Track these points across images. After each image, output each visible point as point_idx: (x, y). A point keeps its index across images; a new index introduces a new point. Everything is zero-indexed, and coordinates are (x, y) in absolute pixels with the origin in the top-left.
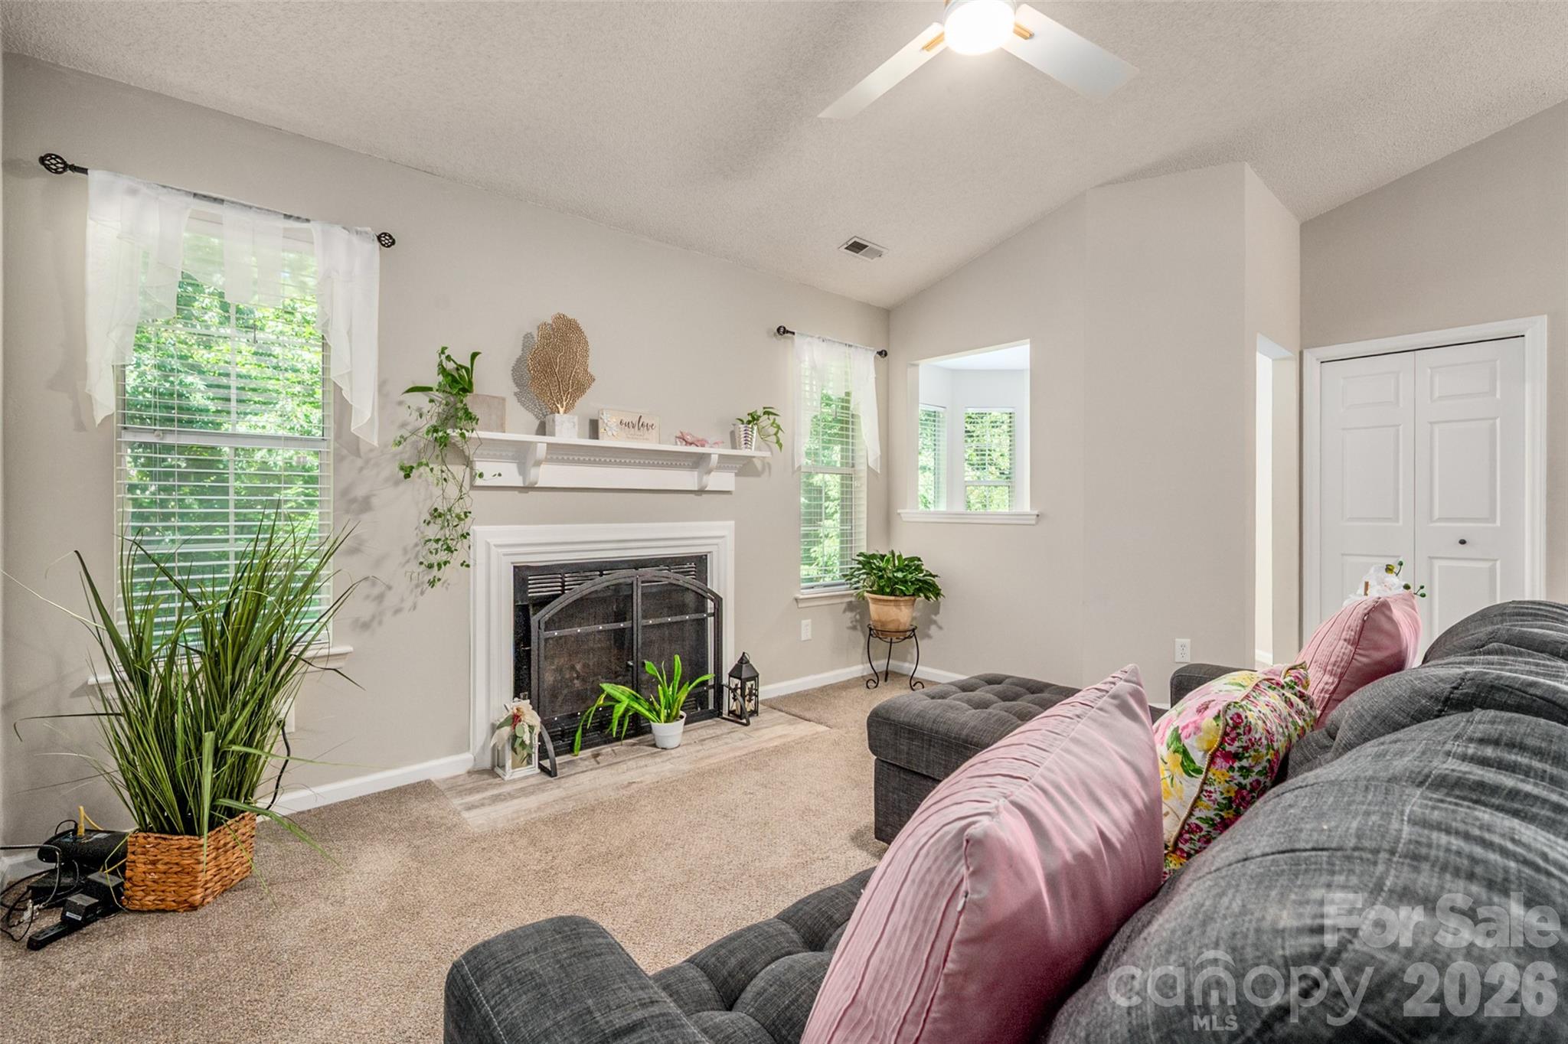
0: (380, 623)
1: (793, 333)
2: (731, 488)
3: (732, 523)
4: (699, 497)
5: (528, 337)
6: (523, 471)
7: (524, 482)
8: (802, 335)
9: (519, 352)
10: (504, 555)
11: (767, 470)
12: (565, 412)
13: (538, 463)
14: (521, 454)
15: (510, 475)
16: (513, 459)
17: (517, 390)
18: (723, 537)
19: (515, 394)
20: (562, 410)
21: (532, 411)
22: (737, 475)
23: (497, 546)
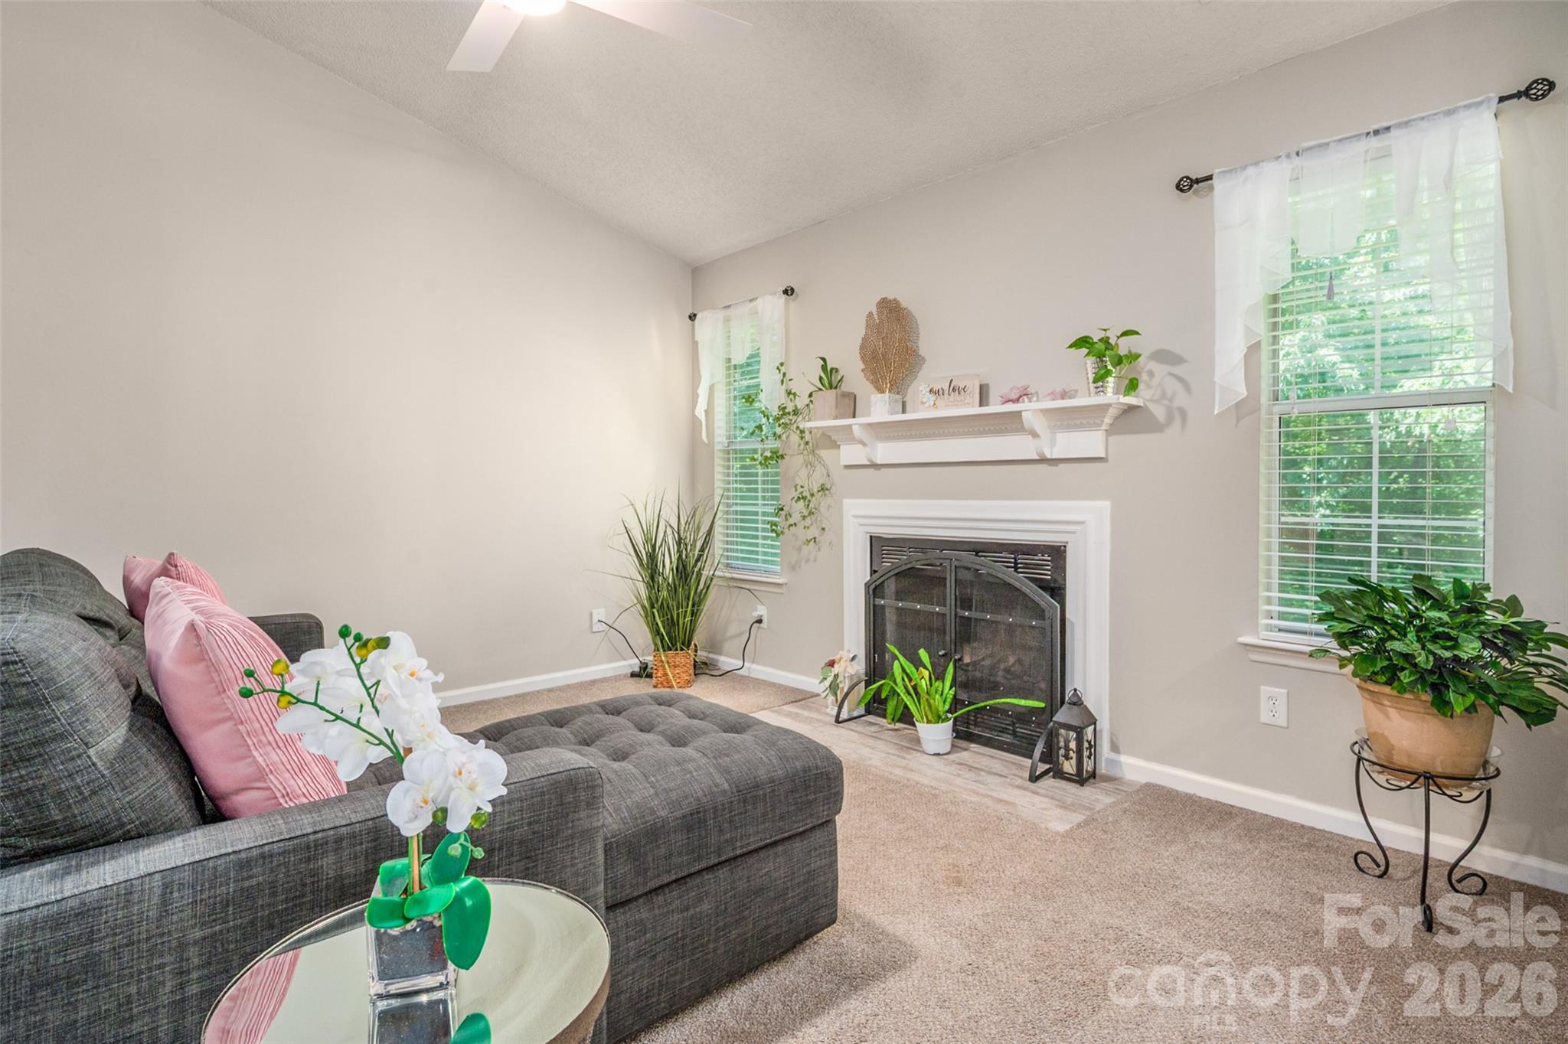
0: (800, 567)
1: (1210, 184)
4: (1054, 468)
8: (1229, 171)
11: (1178, 421)
12: (889, 392)
18: (1083, 523)
20: (887, 390)
22: (1107, 432)
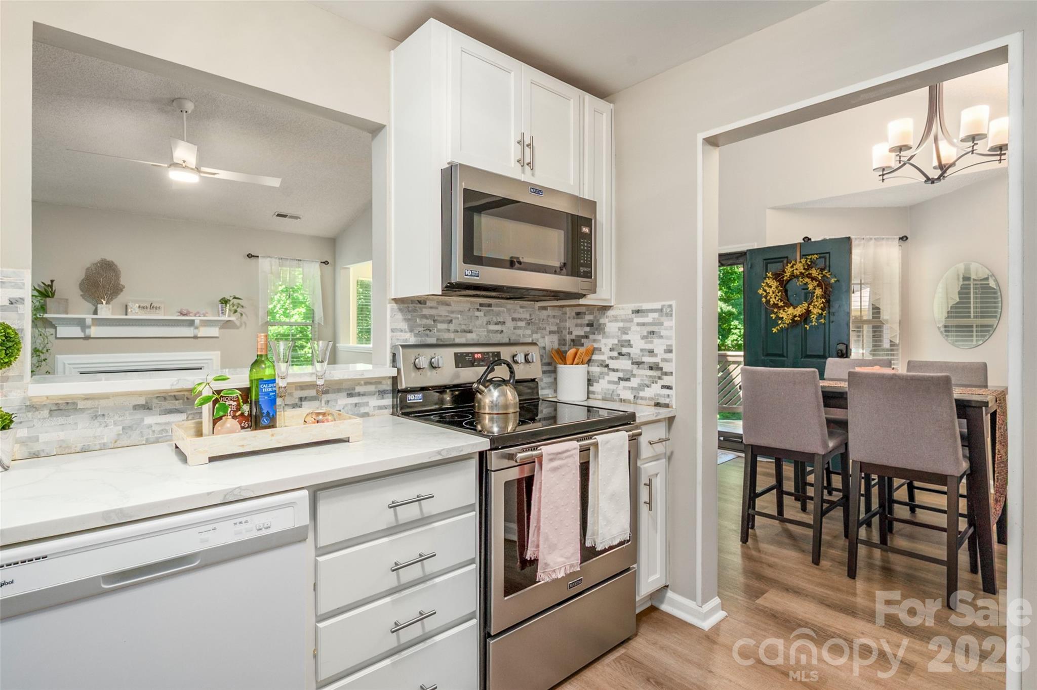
1: (258, 257)
2: (217, 335)
3: (219, 353)
5: (88, 269)
6: (83, 330)
7: (85, 335)
8: (264, 257)
9: (83, 276)
10: (74, 368)
12: (106, 303)
13: (89, 327)
14: (81, 323)
15: (76, 332)
16: (78, 325)
17: (82, 293)
18: (211, 359)
19: (81, 295)
20: (104, 302)
21: (91, 303)
22: (220, 329)
23: (69, 364)
